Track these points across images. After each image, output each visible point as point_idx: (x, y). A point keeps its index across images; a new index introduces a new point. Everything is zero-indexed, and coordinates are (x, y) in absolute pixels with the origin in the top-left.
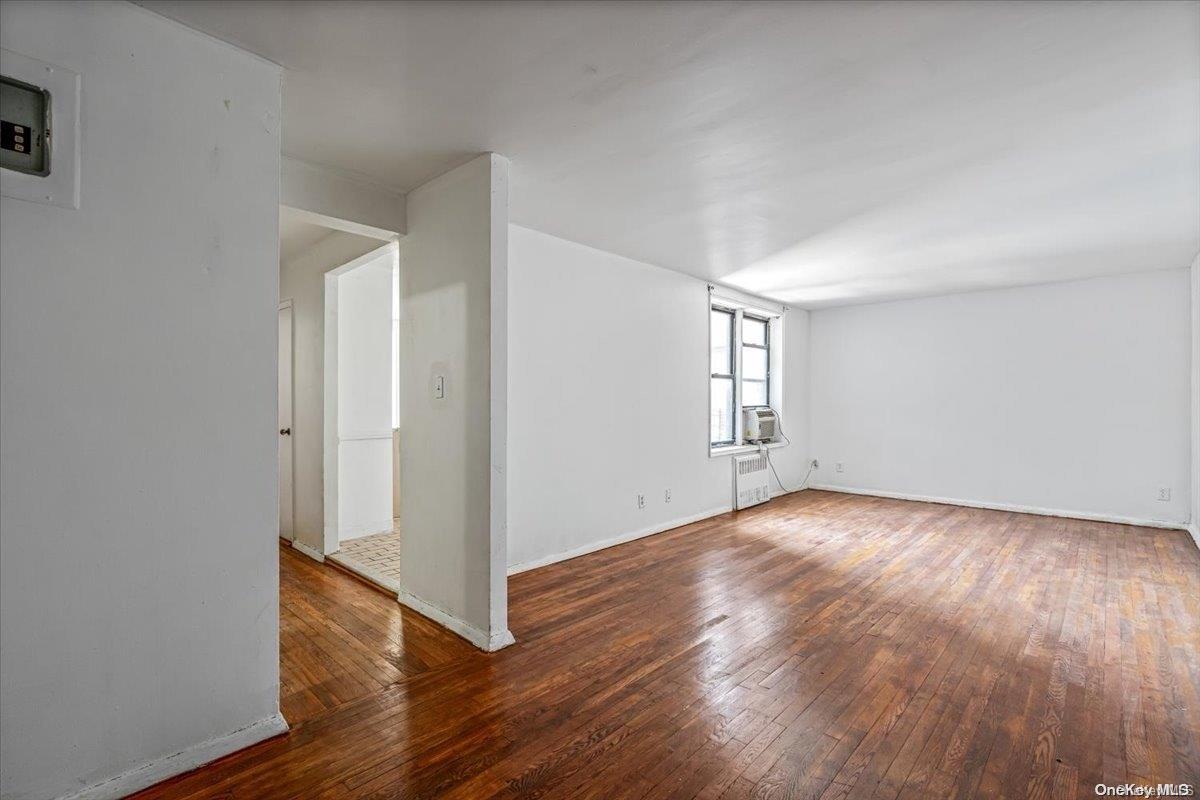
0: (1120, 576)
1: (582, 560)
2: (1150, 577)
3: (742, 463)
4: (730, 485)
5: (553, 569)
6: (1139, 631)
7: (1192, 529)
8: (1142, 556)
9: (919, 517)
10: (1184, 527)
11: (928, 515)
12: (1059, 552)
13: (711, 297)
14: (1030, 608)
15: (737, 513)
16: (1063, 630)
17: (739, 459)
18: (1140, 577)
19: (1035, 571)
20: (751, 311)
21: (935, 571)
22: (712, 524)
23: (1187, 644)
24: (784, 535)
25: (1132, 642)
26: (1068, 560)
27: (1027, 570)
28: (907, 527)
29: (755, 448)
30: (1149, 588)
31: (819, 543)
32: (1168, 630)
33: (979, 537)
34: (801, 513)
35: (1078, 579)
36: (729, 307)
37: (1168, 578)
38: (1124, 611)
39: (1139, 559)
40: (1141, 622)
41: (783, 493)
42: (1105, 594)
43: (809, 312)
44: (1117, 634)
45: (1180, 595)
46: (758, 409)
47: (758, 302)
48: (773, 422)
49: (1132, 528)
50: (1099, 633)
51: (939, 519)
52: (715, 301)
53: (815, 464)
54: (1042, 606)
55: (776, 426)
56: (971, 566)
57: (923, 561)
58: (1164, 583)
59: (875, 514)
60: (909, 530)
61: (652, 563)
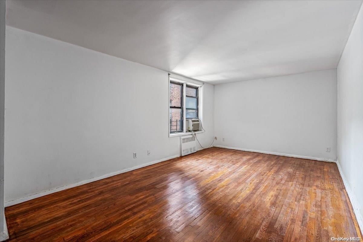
0: (309, 186)
1: (99, 182)
2: (320, 186)
3: (184, 139)
4: (179, 147)
5: (81, 187)
6: (311, 219)
7: (337, 162)
8: (319, 175)
9: (245, 158)
10: (335, 162)
11: (249, 157)
12: (289, 173)
13: (170, 77)
14: (268, 205)
15: (181, 157)
16: (278, 219)
17: (183, 137)
18: (316, 186)
19: (277, 183)
20: (189, 84)
21: (239, 184)
22: (169, 162)
23: (330, 227)
24: (191, 167)
25: (306, 227)
26: (291, 177)
27: (275, 182)
28: (238, 163)
29: (191, 133)
30: (318, 191)
31: (202, 171)
32: (322, 218)
33: (263, 167)
34: (204, 157)
35: (292, 188)
36: (180, 82)
37: (327, 187)
38: (306, 206)
39: (317, 176)
40: (312, 213)
41: (202, 149)
42: (301, 195)
43: (214, 85)
44: (300, 221)
45: (330, 195)
46: (193, 119)
47: (192, 81)
48: (199, 124)
49: (317, 162)
50: (293, 221)
51: (252, 159)
52: (171, 79)
53: (216, 138)
54: (273, 204)
55: (200, 125)
56: (254, 182)
57: (236, 179)
58: (324, 189)
59: (230, 157)
60: (238, 165)
61: (128, 183)
